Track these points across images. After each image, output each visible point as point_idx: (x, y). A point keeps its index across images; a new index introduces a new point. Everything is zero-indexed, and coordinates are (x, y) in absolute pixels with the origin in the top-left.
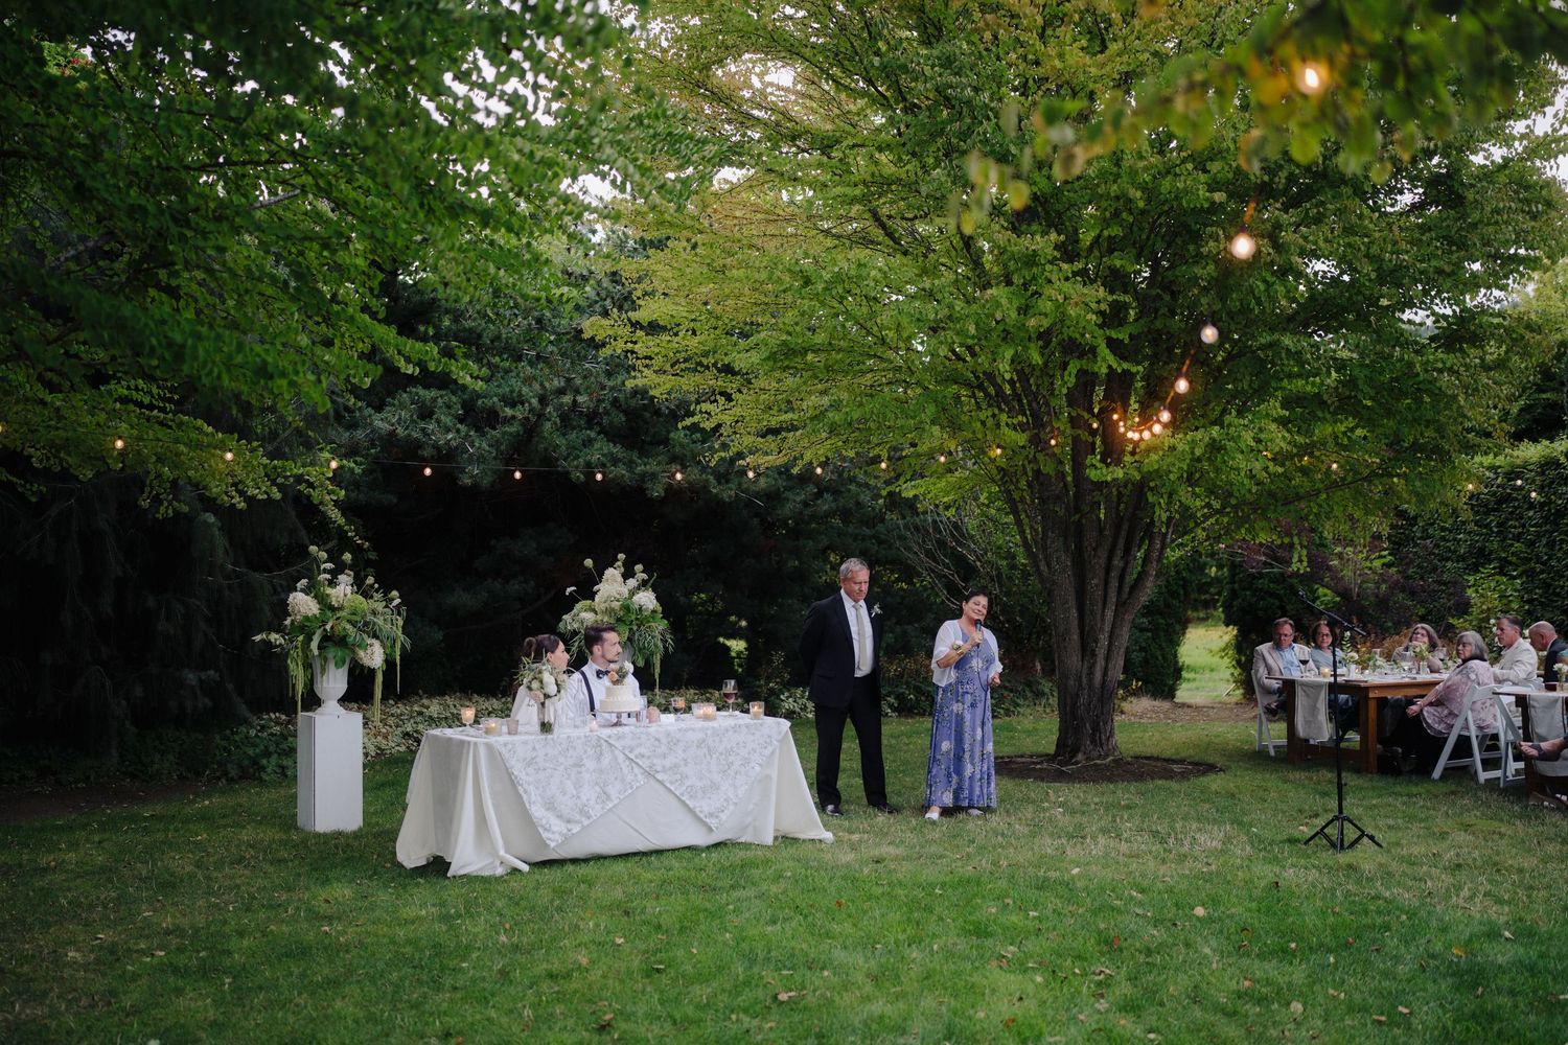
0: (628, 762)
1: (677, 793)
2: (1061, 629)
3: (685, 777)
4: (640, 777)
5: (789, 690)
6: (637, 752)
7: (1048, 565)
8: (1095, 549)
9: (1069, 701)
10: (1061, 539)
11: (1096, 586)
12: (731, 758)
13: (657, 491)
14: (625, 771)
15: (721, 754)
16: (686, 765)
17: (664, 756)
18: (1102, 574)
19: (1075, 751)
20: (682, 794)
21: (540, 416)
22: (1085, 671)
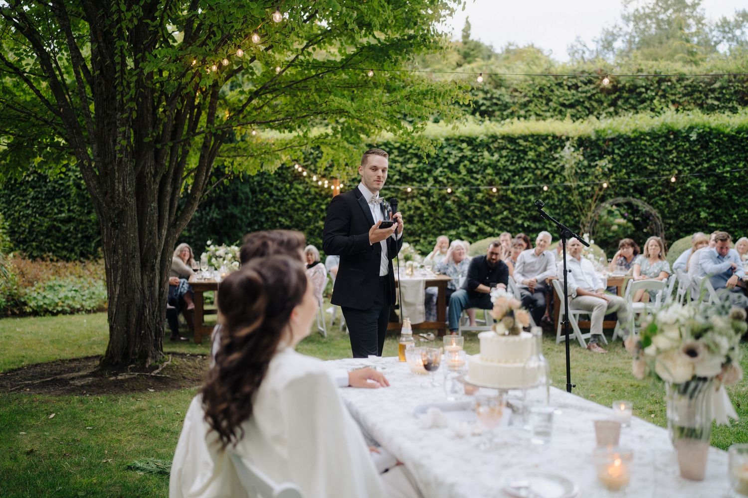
2: (131, 248)
9: (135, 313)
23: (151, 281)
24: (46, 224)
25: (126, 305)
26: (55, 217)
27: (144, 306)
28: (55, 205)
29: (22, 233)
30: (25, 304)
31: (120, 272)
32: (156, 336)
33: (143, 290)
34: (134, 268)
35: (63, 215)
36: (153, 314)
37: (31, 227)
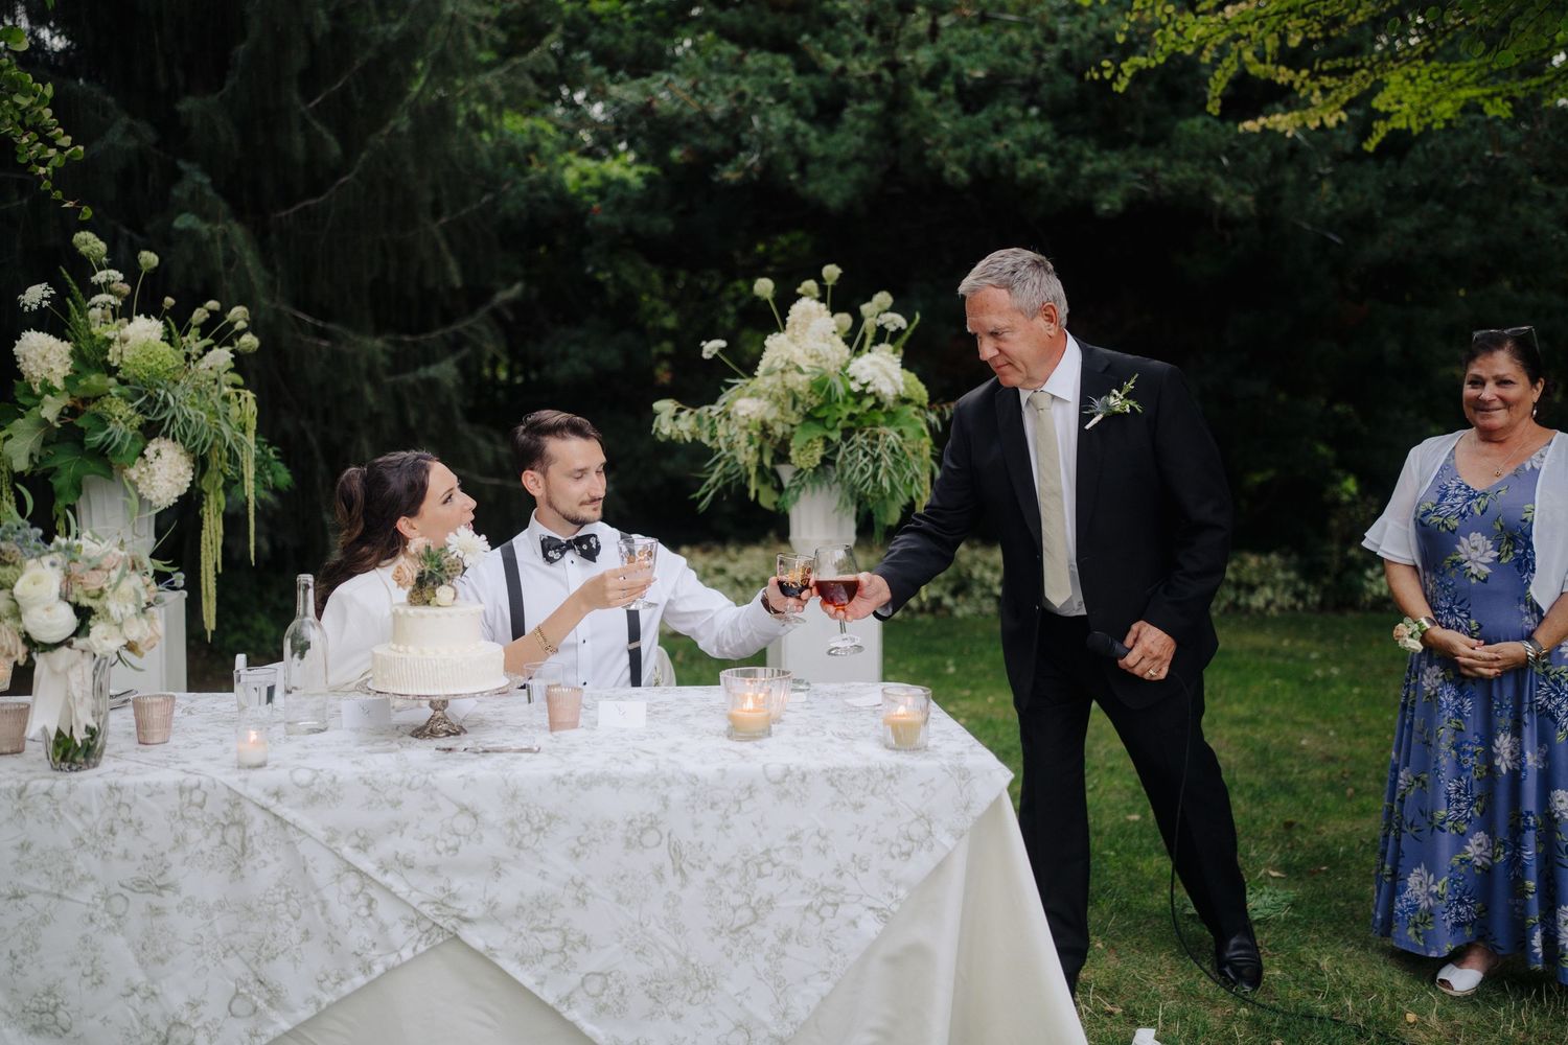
0: (353, 882)
1: (549, 996)
3: (573, 943)
4: (398, 934)
6: (387, 847)
12: (764, 888)
13: (1109, 202)
14: (341, 912)
15: (725, 869)
16: (582, 903)
17: (497, 869)
20: (568, 999)
21: (894, 66)
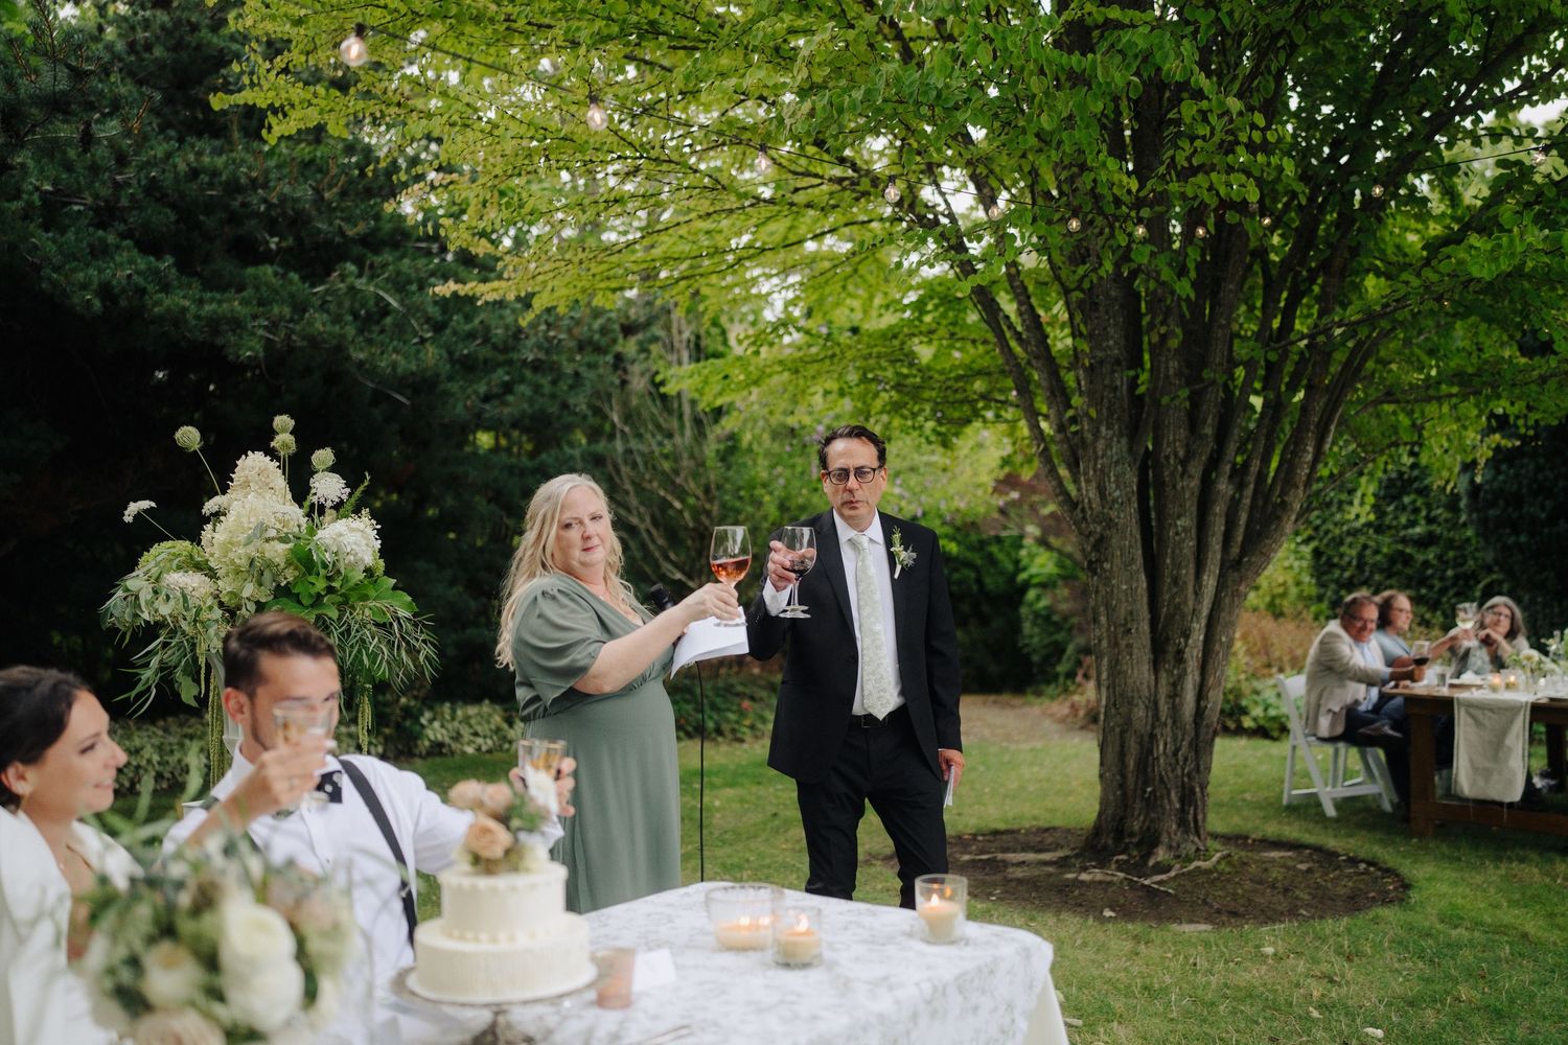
2: (1122, 612)
5: (431, 708)
7: (1101, 490)
8: (1184, 462)
9: (1133, 748)
10: (1124, 441)
11: (1185, 529)
18: (1191, 506)
19: (1150, 842)
22: (1163, 691)
23: (1174, 685)
24: (1385, 550)
25: (1118, 730)
26: (1402, 533)
27: (1152, 736)
28: (1404, 508)
29: (1343, 569)
30: (1244, 711)
31: (1105, 661)
32: (1182, 800)
33: (1156, 703)
34: (1131, 655)
35: (1418, 530)
36: (1175, 754)
37: (1361, 556)
